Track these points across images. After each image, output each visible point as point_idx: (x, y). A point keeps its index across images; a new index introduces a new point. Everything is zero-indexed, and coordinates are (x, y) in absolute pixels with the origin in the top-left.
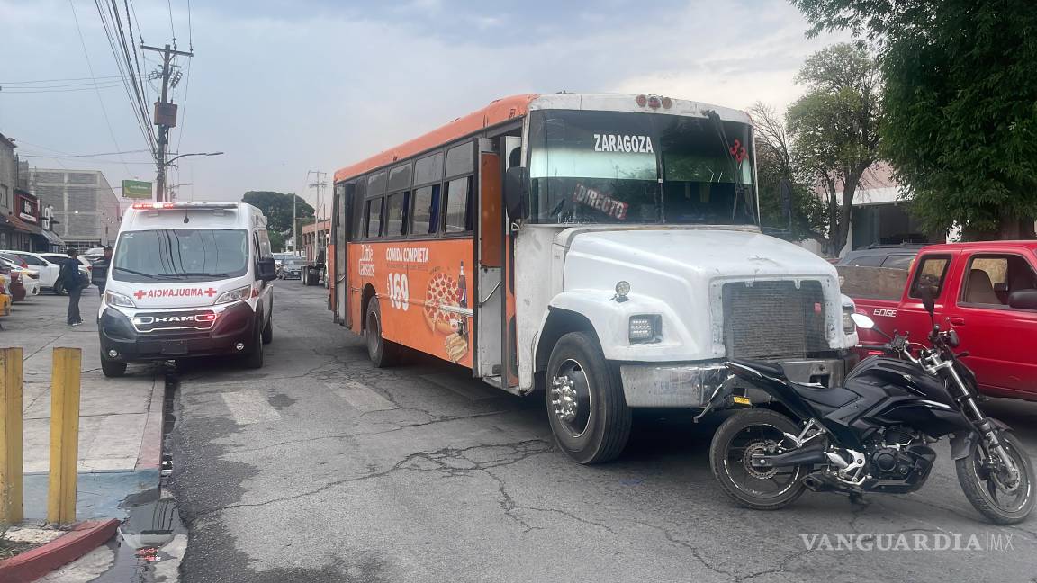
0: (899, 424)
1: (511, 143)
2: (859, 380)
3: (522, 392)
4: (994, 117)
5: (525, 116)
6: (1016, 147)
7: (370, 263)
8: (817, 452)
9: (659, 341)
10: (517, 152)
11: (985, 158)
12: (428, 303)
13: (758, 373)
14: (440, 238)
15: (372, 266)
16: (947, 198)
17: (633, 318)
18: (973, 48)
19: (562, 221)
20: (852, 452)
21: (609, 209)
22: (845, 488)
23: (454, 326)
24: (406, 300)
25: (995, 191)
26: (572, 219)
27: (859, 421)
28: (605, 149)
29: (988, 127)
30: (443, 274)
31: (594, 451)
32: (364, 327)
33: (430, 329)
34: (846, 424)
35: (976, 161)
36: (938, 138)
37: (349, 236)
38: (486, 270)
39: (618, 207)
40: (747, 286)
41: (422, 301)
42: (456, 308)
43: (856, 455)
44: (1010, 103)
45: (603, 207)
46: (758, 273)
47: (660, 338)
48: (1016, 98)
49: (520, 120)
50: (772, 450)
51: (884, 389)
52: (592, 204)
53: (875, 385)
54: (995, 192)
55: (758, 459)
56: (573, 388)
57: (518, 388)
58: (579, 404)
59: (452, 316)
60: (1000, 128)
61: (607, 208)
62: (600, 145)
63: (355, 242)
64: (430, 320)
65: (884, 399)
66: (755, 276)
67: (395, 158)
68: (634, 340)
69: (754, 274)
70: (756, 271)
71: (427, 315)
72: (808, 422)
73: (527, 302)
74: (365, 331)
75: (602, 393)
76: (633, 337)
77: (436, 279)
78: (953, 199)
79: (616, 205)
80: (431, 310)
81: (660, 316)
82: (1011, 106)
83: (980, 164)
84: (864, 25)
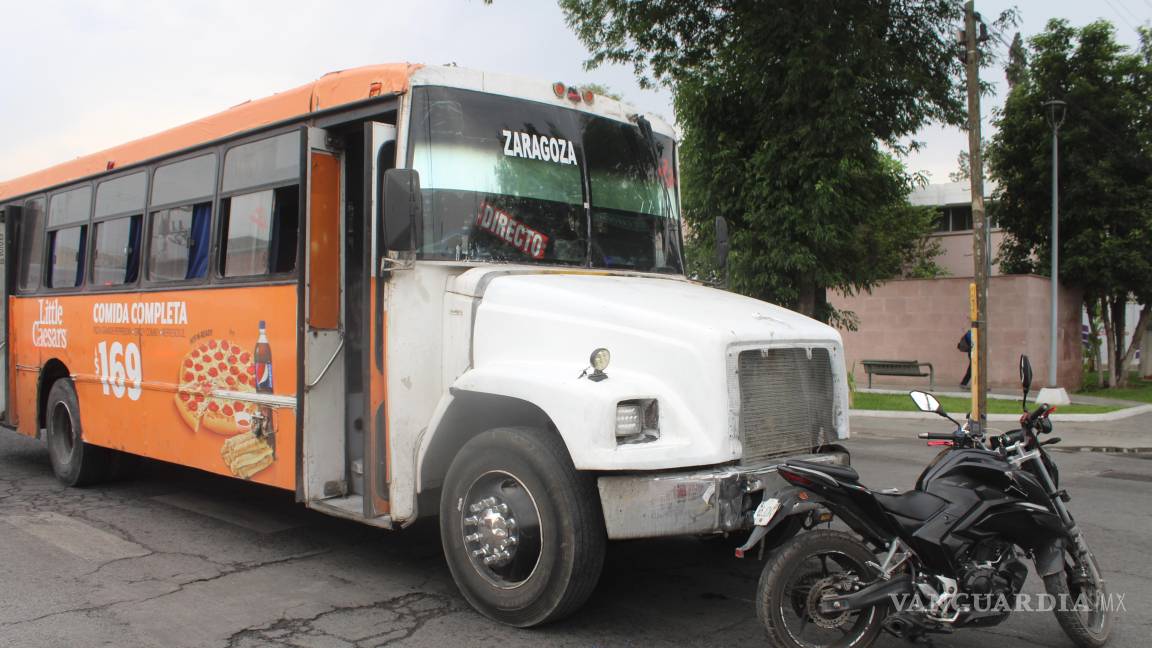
0: (990, 536)
1: (380, 133)
2: (945, 481)
3: (396, 524)
4: (801, 173)
5: (403, 93)
6: (822, 210)
7: (57, 327)
8: (902, 584)
9: (653, 439)
10: (389, 149)
11: (792, 218)
12: (184, 387)
13: (831, 478)
14: (211, 286)
15: (62, 332)
16: (750, 262)
17: (622, 404)
18: (780, 95)
19: (462, 257)
20: (941, 578)
21: (524, 243)
22: (932, 627)
23: (243, 423)
24: (137, 382)
25: (801, 256)
26: (475, 256)
27: (950, 537)
28: (518, 154)
29: (793, 186)
30: (219, 343)
31: (548, 608)
32: (42, 422)
33: (189, 427)
34: (937, 541)
35: (781, 221)
36: (743, 194)
37: (13, 285)
38: (316, 334)
39: (535, 241)
40: (763, 355)
41: (172, 385)
42: (247, 393)
43: (948, 582)
44: (816, 160)
45: (515, 240)
46: (776, 337)
47: (655, 434)
48: (823, 155)
49: (393, 98)
50: (848, 587)
51: (976, 492)
52: (502, 234)
53: (966, 487)
54: (800, 258)
55: (830, 602)
56: (508, 515)
57: (387, 517)
58: (521, 539)
59: (239, 406)
60: (806, 186)
61: (521, 241)
62: (511, 147)
63: (22, 296)
64: (190, 416)
65: (977, 505)
66: (771, 342)
67: (111, 166)
68: (621, 439)
69: (769, 338)
70: (772, 334)
71: (183, 406)
72: (891, 543)
73: (407, 382)
74: (43, 431)
75: (567, 521)
76: (622, 433)
77: (204, 349)
78: (757, 262)
79: (532, 238)
80: (192, 398)
81: (655, 402)
82: (816, 164)
83: (786, 225)
84: (646, 62)
